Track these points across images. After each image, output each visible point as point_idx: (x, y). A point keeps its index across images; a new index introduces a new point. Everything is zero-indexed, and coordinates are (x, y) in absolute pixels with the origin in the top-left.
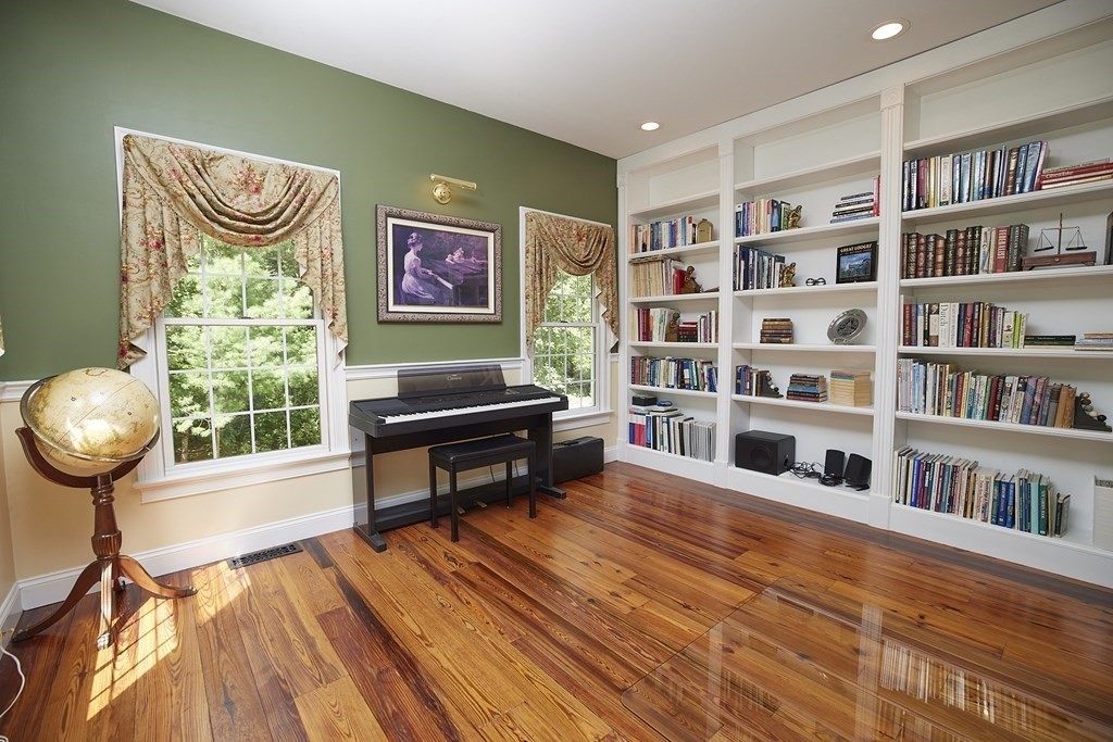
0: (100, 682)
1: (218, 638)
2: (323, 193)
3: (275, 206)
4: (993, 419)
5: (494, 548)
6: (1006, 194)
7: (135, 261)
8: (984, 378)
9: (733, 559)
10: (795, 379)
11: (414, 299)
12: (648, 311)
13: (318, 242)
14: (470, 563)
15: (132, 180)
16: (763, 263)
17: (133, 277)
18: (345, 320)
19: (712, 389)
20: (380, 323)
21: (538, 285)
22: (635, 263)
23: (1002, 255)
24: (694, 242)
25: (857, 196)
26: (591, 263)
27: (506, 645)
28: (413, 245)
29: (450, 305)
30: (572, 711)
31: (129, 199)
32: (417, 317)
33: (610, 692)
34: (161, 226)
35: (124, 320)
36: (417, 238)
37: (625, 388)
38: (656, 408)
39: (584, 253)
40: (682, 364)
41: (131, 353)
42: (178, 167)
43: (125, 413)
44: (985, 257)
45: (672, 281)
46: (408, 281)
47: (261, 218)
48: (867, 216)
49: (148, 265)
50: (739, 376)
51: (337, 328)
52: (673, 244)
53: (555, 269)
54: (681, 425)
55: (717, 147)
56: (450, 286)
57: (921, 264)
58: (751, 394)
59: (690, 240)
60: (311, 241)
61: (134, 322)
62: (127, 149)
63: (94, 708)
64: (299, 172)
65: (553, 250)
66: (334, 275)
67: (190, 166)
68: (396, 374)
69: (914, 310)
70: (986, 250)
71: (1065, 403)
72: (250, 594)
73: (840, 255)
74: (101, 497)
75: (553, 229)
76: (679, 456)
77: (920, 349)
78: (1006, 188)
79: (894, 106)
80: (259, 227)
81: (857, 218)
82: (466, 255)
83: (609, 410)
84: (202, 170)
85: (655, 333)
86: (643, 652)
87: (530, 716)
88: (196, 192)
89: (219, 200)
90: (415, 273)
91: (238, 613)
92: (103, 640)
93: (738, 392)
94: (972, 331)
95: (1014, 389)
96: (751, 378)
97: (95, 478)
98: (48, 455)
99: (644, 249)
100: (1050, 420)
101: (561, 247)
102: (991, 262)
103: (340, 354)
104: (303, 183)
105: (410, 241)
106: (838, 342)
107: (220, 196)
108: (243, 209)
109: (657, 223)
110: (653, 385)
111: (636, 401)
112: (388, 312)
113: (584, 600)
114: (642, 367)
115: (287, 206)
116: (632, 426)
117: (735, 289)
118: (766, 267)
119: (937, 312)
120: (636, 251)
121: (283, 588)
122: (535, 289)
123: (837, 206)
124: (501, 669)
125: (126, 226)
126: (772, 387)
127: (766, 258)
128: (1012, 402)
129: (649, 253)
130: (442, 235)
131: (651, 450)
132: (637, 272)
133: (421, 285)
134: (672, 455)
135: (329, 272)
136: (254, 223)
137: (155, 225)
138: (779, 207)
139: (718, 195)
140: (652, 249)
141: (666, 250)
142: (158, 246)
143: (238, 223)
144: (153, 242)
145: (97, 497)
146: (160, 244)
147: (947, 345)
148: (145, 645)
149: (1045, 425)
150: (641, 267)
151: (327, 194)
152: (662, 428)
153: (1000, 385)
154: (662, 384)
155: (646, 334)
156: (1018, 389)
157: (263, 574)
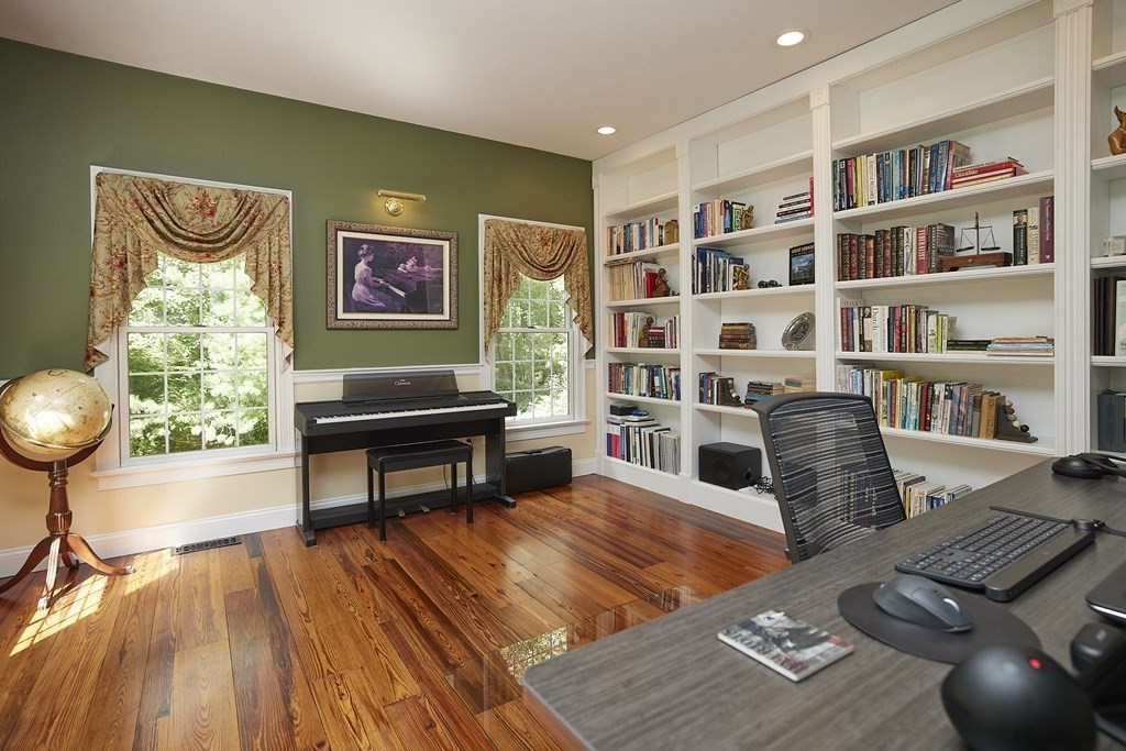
0: (29, 632)
1: (137, 607)
2: (272, 212)
3: (226, 226)
4: (925, 430)
5: (416, 548)
6: (923, 193)
7: (101, 278)
8: (914, 385)
9: (642, 568)
10: (753, 387)
11: (365, 307)
12: (623, 315)
13: (267, 256)
14: (384, 559)
15: (101, 210)
16: (719, 266)
17: (98, 292)
18: (291, 327)
19: (678, 398)
20: (328, 329)
21: (496, 291)
22: (611, 265)
23: (923, 255)
24: (661, 244)
25: (797, 196)
26: (557, 267)
27: (374, 626)
28: (364, 255)
29: (402, 312)
30: (396, 676)
31: (99, 226)
32: (366, 324)
33: (439, 667)
34: (124, 248)
35: (90, 328)
36: (369, 249)
37: (603, 397)
38: (631, 418)
39: (549, 258)
40: (653, 371)
41: (95, 357)
42: (139, 197)
43: (76, 407)
44: (908, 258)
45: (643, 285)
46: (359, 290)
47: (212, 238)
48: (806, 216)
49: (111, 281)
50: (702, 384)
51: (284, 335)
52: (642, 246)
53: (516, 274)
54: (651, 435)
55: (675, 148)
56: (402, 294)
57: (854, 265)
58: (712, 403)
59: (657, 242)
60: (261, 256)
61: (97, 330)
62: (99, 184)
63: (17, 649)
64: (250, 194)
65: (513, 256)
66: (282, 286)
67: (151, 196)
68: (342, 378)
69: (850, 314)
70: (909, 250)
71: (988, 412)
72: (179, 575)
73: (792, 255)
74: (56, 480)
75: (513, 234)
76: (649, 469)
77: (857, 354)
78: (923, 188)
79: (821, 106)
80: (210, 246)
81: (797, 218)
82: (420, 263)
83: (584, 419)
84: (161, 198)
85: (629, 339)
86: (492, 639)
87: (359, 677)
88: (154, 218)
89: (175, 223)
90: (365, 282)
91: (162, 589)
92: (42, 603)
93: (701, 401)
94: (901, 336)
95: (942, 398)
96: (712, 385)
97: (52, 463)
98: (12, 441)
99: (619, 252)
100: (975, 431)
101: (521, 253)
102: (914, 263)
103: (288, 359)
104: (253, 205)
105: (361, 252)
106: (788, 347)
107: (176, 220)
108: (196, 231)
109: (629, 225)
110: (627, 393)
111: (614, 410)
112: (337, 319)
113: (469, 594)
114: (618, 375)
115: (237, 226)
116: (609, 436)
117: (693, 293)
118: (721, 270)
119: (869, 316)
120: (611, 253)
121: (209, 571)
122: (493, 294)
123: (780, 207)
124: (358, 642)
125: (95, 249)
126: (734, 395)
127: (721, 260)
128: (940, 412)
129: (623, 255)
130: (393, 246)
131: (625, 462)
132: (612, 275)
133: (371, 293)
134: (644, 468)
135: (277, 284)
136: (208, 242)
137: (119, 247)
138: (730, 208)
139: (677, 197)
140: (626, 251)
141: (637, 253)
142: (121, 265)
143: (190, 244)
144: (117, 262)
145: (53, 480)
146: (122, 264)
147: (880, 352)
148: (75, 608)
149: (970, 435)
150: (616, 269)
151: (277, 213)
152: (634, 439)
153: (930, 393)
154: (635, 392)
155: (622, 342)
156: (946, 397)
157: (197, 560)
